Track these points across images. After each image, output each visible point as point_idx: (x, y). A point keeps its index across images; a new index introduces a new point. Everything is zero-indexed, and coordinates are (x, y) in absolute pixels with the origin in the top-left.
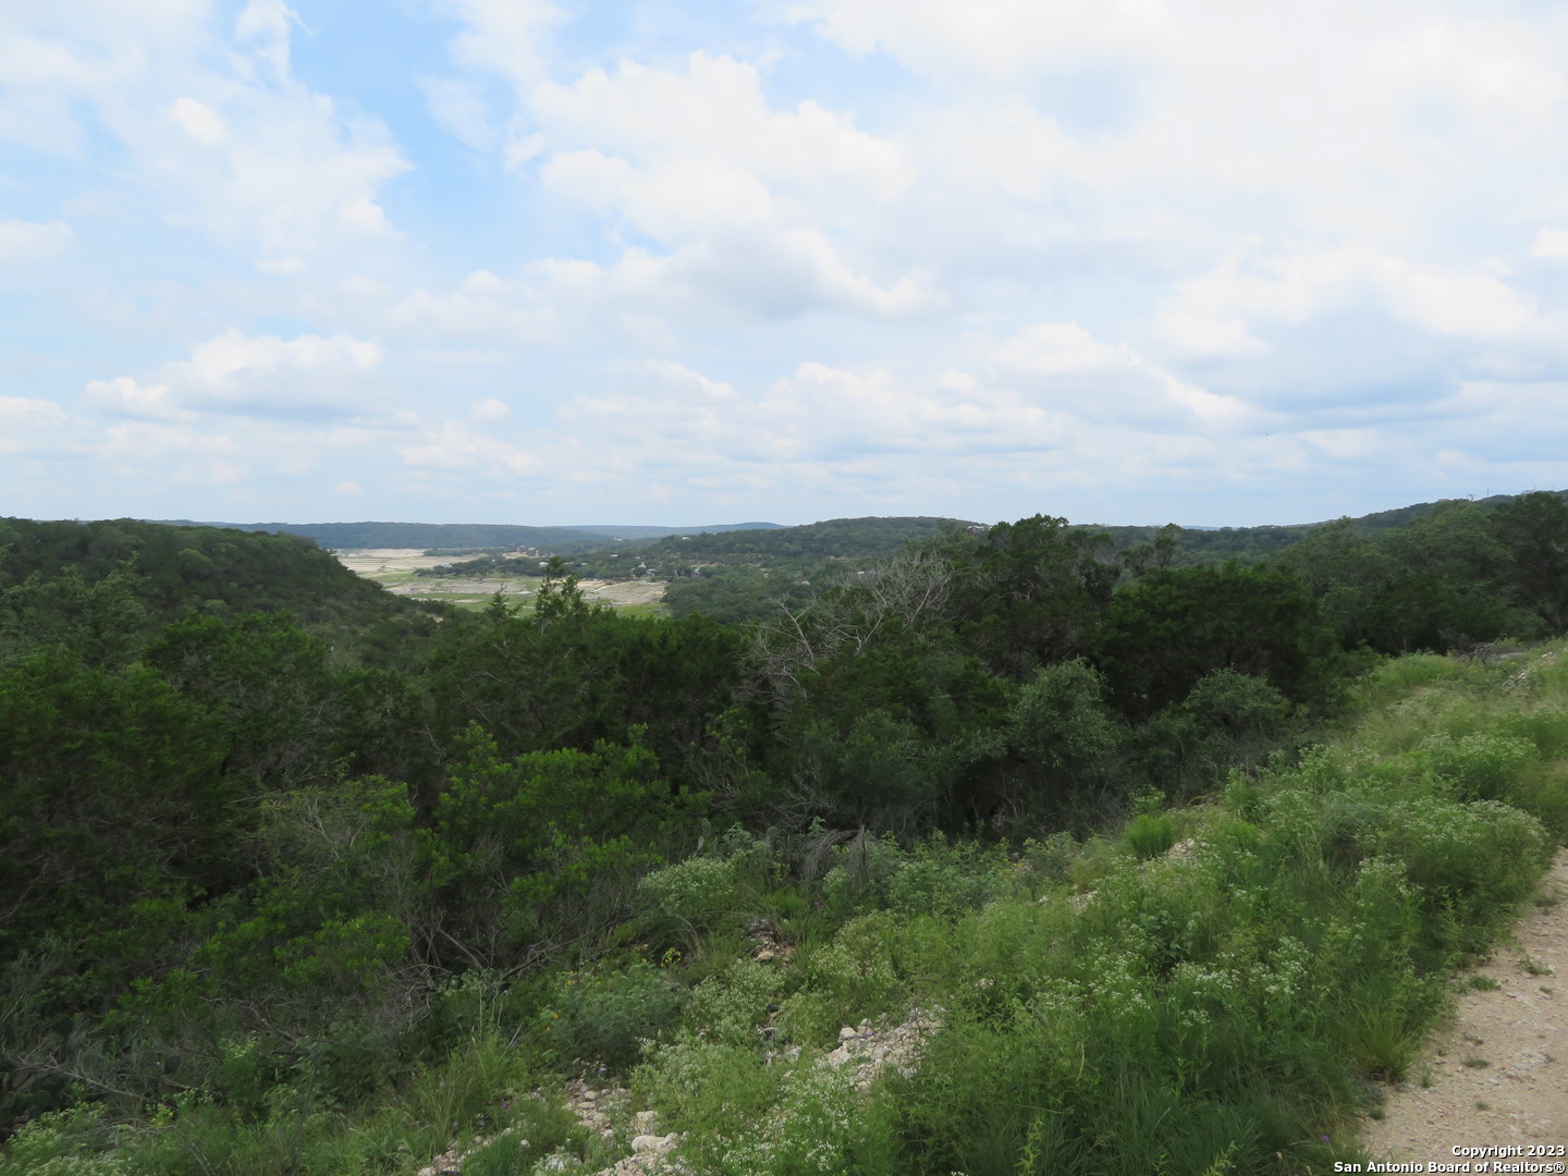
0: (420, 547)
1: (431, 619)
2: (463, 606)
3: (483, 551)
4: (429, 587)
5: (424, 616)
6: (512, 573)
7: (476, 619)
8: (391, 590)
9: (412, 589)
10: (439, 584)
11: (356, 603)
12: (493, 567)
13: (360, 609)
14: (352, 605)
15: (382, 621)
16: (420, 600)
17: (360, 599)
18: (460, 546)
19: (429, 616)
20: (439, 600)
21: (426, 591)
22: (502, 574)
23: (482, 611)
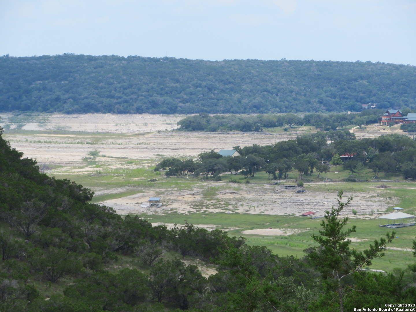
0: (172, 110)
1: (193, 270)
2: (261, 243)
3: (307, 121)
4: (189, 198)
5: (178, 264)
6: (367, 171)
7: (288, 272)
8: (109, 203)
9: (154, 204)
10: (210, 194)
11: (36, 230)
12: (329, 156)
13: (45, 245)
14: (28, 236)
15: (89, 271)
16: (170, 227)
17: (45, 223)
18: (257, 108)
19: (187, 263)
20: (209, 228)
21: (183, 208)
22: (347, 174)
23: (301, 255)
